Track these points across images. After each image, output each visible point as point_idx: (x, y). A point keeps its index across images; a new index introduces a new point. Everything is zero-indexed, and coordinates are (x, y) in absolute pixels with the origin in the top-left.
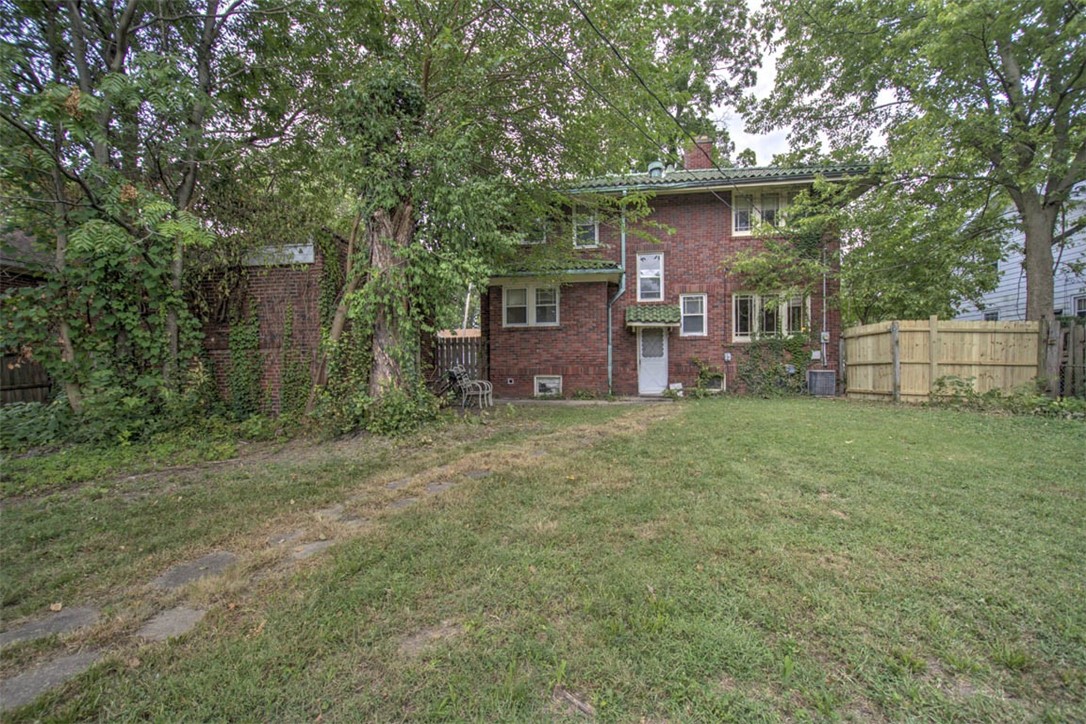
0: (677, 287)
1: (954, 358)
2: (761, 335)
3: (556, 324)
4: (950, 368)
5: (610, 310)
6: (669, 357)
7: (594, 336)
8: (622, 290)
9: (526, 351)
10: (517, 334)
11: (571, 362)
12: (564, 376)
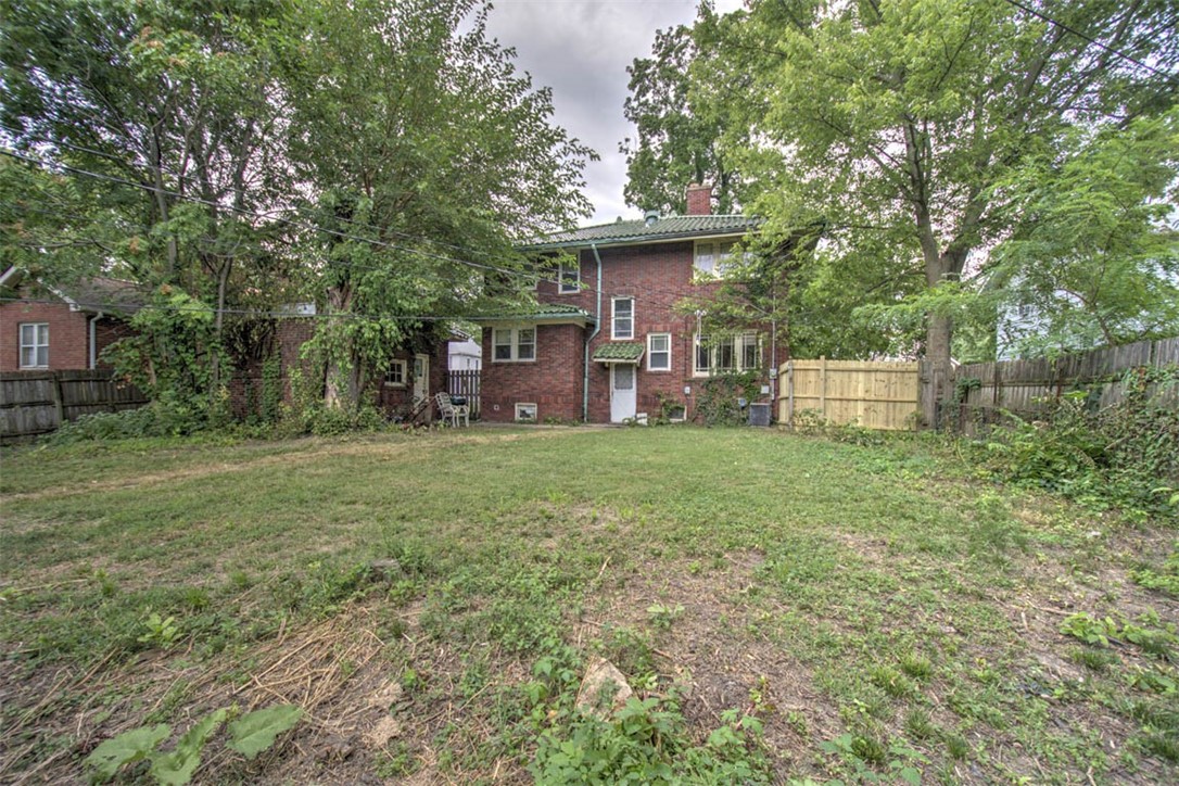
0: (645, 327)
1: (842, 394)
2: (719, 371)
3: (533, 360)
4: (838, 402)
5: (587, 347)
6: (638, 390)
7: (563, 371)
8: (597, 330)
9: (509, 382)
10: (502, 368)
11: (544, 392)
12: (538, 404)
